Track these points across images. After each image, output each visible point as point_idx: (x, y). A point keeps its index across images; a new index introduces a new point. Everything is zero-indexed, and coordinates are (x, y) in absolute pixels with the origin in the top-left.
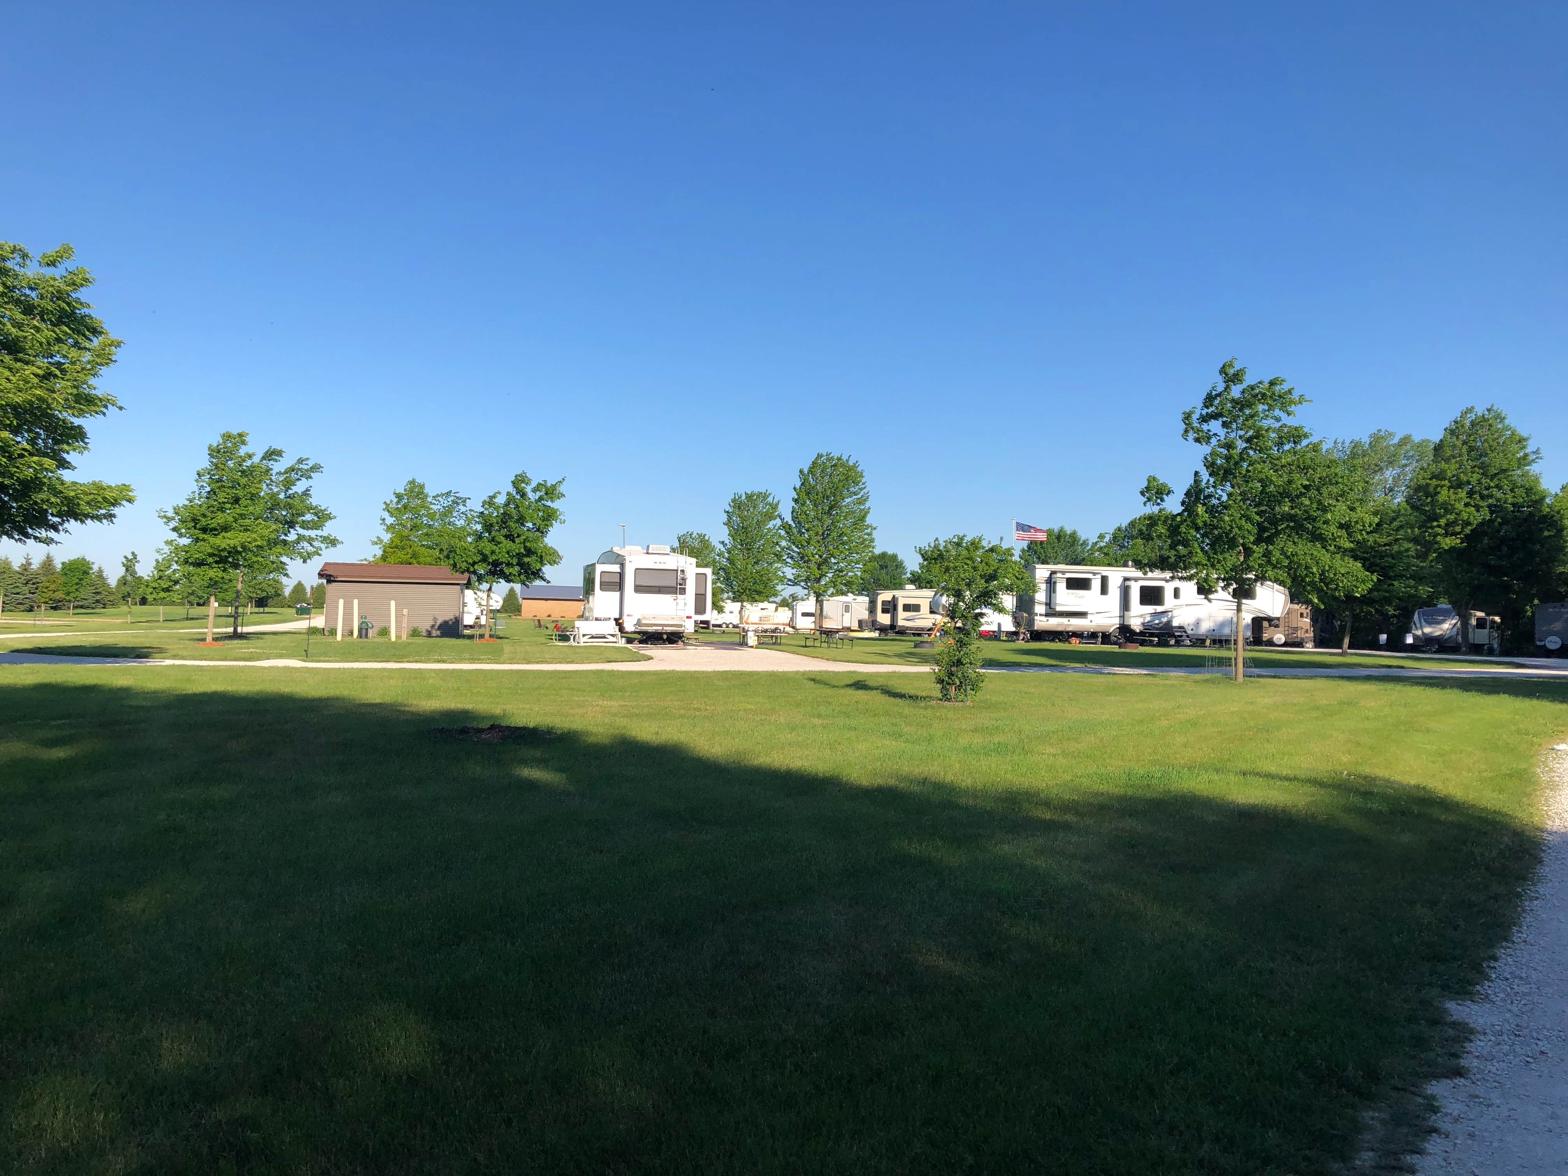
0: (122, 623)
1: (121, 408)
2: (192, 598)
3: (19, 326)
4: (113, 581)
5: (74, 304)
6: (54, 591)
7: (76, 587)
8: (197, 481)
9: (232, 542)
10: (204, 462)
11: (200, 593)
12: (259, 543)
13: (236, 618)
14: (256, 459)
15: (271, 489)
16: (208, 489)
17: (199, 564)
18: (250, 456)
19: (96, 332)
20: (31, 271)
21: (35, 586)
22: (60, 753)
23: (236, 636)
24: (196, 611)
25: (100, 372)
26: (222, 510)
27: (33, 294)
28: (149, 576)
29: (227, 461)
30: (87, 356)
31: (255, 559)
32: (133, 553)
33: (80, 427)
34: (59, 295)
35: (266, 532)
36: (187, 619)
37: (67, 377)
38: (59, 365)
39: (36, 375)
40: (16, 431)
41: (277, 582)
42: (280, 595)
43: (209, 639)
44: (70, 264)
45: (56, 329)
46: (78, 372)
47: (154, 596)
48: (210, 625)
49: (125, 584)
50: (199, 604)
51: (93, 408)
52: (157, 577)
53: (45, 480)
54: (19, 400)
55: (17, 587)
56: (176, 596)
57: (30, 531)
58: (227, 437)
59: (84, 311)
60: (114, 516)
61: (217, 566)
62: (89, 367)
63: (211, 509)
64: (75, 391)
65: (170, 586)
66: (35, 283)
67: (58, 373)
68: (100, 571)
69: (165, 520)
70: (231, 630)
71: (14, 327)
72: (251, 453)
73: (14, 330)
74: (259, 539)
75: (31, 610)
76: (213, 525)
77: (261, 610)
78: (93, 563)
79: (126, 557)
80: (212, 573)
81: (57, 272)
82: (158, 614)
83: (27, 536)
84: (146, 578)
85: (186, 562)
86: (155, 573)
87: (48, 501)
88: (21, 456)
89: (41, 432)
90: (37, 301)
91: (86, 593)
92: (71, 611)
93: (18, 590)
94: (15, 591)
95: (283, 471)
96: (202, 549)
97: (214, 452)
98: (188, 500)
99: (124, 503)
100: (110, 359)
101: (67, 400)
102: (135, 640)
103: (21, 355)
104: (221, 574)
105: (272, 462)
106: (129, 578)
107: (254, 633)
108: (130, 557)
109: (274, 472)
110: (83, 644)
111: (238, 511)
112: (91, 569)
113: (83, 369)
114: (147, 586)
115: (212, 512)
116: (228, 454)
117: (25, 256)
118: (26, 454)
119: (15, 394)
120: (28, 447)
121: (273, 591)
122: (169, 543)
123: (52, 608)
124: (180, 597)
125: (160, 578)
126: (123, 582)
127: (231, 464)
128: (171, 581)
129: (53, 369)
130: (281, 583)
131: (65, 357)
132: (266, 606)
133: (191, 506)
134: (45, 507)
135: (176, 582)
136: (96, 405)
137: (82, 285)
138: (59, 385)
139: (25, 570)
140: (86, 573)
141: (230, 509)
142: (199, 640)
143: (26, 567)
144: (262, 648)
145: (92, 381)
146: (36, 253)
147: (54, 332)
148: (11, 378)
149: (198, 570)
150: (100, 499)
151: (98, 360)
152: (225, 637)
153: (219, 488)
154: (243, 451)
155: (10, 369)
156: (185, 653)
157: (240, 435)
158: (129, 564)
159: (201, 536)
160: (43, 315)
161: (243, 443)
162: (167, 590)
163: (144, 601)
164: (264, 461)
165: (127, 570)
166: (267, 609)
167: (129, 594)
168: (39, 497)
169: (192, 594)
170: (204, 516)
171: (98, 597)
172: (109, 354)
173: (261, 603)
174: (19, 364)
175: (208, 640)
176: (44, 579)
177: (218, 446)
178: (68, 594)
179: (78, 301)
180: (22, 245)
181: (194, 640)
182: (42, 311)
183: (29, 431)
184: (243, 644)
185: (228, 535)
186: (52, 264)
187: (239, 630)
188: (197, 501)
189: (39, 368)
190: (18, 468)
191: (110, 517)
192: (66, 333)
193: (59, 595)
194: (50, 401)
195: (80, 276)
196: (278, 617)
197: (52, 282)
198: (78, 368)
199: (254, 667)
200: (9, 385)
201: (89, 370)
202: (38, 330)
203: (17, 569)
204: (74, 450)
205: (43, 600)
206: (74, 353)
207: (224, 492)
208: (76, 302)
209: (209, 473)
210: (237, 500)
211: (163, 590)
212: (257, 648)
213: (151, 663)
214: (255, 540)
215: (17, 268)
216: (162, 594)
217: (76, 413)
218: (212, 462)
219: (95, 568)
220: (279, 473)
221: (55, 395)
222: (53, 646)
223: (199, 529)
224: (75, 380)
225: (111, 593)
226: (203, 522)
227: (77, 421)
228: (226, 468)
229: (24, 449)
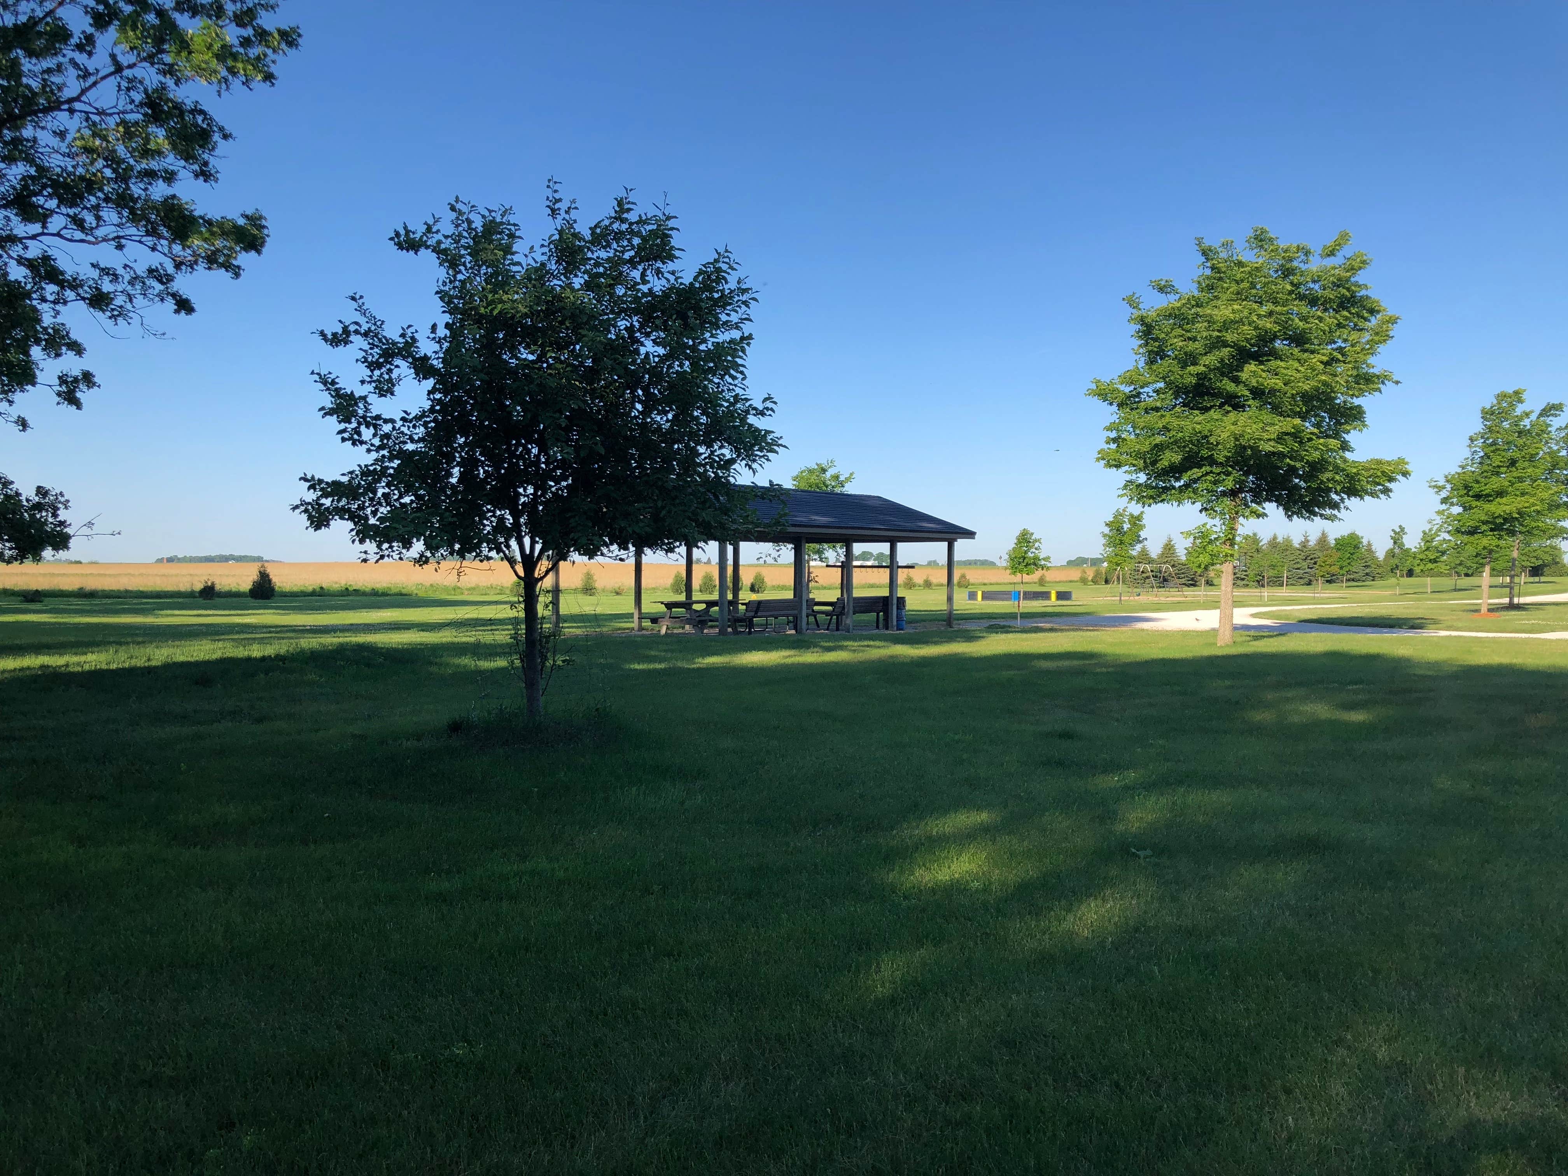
0: (1391, 595)
1: (1397, 383)
2: (1460, 569)
3: (1304, 319)
4: (1381, 555)
5: (1353, 288)
6: (1331, 566)
7: (1349, 561)
8: (1469, 446)
9: (1507, 509)
10: (1477, 426)
11: (1469, 563)
12: (1538, 508)
13: (1511, 588)
14: (1533, 417)
15: (1550, 448)
16: (1482, 454)
17: (1472, 532)
18: (1527, 415)
19: (1372, 312)
20: (1315, 265)
21: (1313, 561)
22: (1358, 717)
23: (1512, 607)
24: (1465, 582)
25: (1378, 350)
26: (1498, 474)
27: (1316, 287)
28: (1416, 548)
29: (1502, 422)
30: (1366, 337)
31: (1533, 524)
32: (1400, 526)
33: (1359, 407)
34: (1339, 284)
35: (1545, 495)
36: (1455, 590)
37: (1349, 359)
38: (1340, 350)
39: (1322, 362)
40: (1304, 418)
41: (1554, 548)
42: (1557, 563)
43: (1484, 609)
44: (1347, 251)
45: (1337, 316)
46: (1358, 353)
47: (1421, 567)
48: (1485, 595)
49: (1393, 556)
50: (1467, 575)
51: (1372, 386)
52: (1424, 549)
53: (1330, 460)
54: (1307, 387)
55: (1298, 563)
56: (1444, 567)
57: (1317, 509)
58: (1501, 397)
59: (1363, 293)
60: (1390, 490)
61: (1491, 533)
62: (1368, 346)
63: (1485, 474)
64: (1355, 373)
65: (1437, 557)
66: (1318, 276)
67: (1340, 357)
68: (1369, 545)
69: (1436, 490)
70: (1506, 600)
71: (1301, 320)
72: (1528, 411)
73: (1301, 324)
74: (1538, 503)
75: (1309, 583)
76: (1487, 492)
77: (1537, 579)
78: (1362, 538)
79: (1393, 530)
80: (1485, 542)
81: (1337, 260)
82: (1425, 586)
83: (1315, 514)
84: (1414, 550)
85: (1458, 531)
86: (1422, 544)
87: (1332, 479)
88: (1310, 440)
89: (1326, 415)
90: (1320, 292)
91: (1357, 566)
92: (1344, 585)
93: (1299, 566)
94: (1296, 566)
95: (1564, 426)
96: (1476, 517)
97: (1487, 414)
98: (1460, 466)
99: (1400, 477)
100: (1387, 336)
101: (1347, 382)
102: (1408, 611)
103: (1307, 346)
104: (1495, 542)
105: (1550, 418)
106: (1397, 551)
107: (1532, 604)
108: (1398, 530)
109: (1552, 429)
110: (1360, 615)
111: (1515, 474)
112: (1361, 543)
113: (1362, 350)
114: (1414, 558)
115: (1486, 477)
116: (1503, 415)
117: (1307, 253)
118: (1314, 437)
119: (1303, 382)
120: (1316, 431)
121: (1550, 559)
122: (1439, 513)
123: (1327, 581)
124: (1448, 567)
125: (1428, 549)
126: (1391, 554)
127: (1506, 425)
128: (1438, 551)
129: (1335, 354)
130: (1560, 549)
131: (1345, 341)
132: (1542, 575)
133: (1464, 473)
134: (1330, 485)
135: (1443, 553)
136: (1373, 383)
137: (1360, 268)
138: (1340, 368)
139: (1304, 546)
140: (1356, 547)
141: (1506, 473)
142: (1473, 611)
143: (1304, 544)
144: (1543, 620)
145: (1371, 360)
146: (1316, 248)
147: (1336, 319)
148: (1300, 368)
149: (1472, 539)
150: (1379, 474)
151: (1376, 338)
152: (1498, 608)
153: (1493, 452)
154: (1519, 409)
155: (1299, 360)
156: (1460, 625)
157: (1517, 393)
158: (1397, 537)
159: (1474, 504)
160: (1325, 305)
161: (1520, 401)
162: (1435, 561)
163: (1410, 573)
164: (1542, 419)
165: (1395, 543)
166: (1543, 579)
167: (1397, 567)
168: (1325, 476)
169: (1460, 564)
170: (1478, 482)
171: (1368, 571)
172: (1387, 331)
173: (1536, 571)
174: (1306, 354)
175: (1482, 612)
176: (1320, 554)
177: (1492, 407)
178: (1341, 568)
179: (1357, 284)
180: (1303, 243)
181: (1464, 611)
182: (1325, 301)
183: (1316, 416)
184: (1521, 615)
185: (1504, 500)
186: (1332, 253)
187: (1516, 600)
188: (1469, 468)
189: (1323, 355)
190: (1307, 451)
191: (1387, 491)
192: (1347, 318)
193: (1335, 569)
194: (1333, 385)
195: (1358, 260)
196: (1558, 587)
197: (1333, 272)
198: (1358, 349)
199: (1539, 639)
200: (1298, 375)
201: (1368, 349)
202: (1320, 319)
203: (1298, 546)
204: (1355, 428)
205: (1322, 574)
206: (1354, 336)
207: (1499, 455)
208: (1355, 286)
209: (1482, 437)
210: (1513, 463)
211: (1430, 561)
212: (1539, 619)
213: (1426, 633)
214: (1534, 505)
215: (1301, 265)
216: (1430, 566)
217: (1356, 393)
218: (1485, 425)
219: (1365, 541)
220: (1560, 429)
221: (1338, 379)
222: (1334, 616)
223: (1472, 497)
224: (1356, 361)
225: (1379, 566)
226: (1476, 488)
227: (1356, 401)
228: (1501, 431)
229: (1312, 433)
